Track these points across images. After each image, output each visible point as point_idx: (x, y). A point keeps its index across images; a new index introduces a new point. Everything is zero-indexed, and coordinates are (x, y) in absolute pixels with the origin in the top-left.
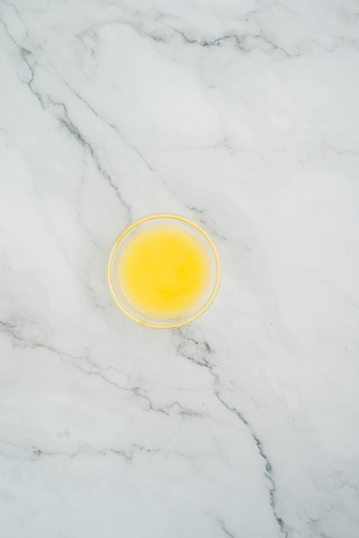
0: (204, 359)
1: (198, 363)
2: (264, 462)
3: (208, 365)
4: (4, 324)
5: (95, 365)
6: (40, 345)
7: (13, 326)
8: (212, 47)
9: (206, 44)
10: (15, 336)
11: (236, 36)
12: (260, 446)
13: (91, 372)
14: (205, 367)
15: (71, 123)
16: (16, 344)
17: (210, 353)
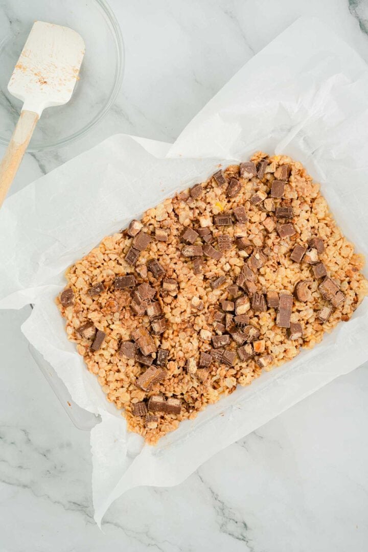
0: (242, 535)
1: (237, 538)
3: (245, 539)
4: (79, 505)
5: (153, 539)
6: (108, 523)
7: (87, 507)
10: (87, 515)
13: (149, 545)
14: (242, 541)
16: (87, 521)
17: (247, 530)
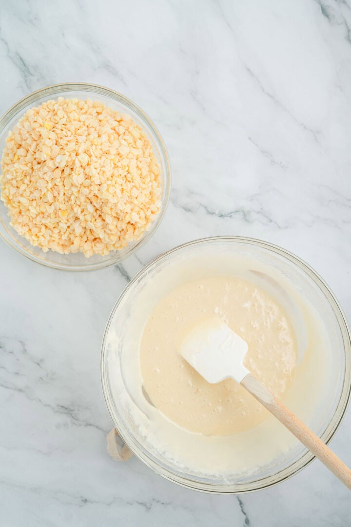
2: (244, 517)
4: (66, 408)
6: (90, 425)
7: (73, 410)
8: (226, 218)
9: (222, 216)
10: (73, 417)
11: (243, 211)
12: (242, 505)
15: (123, 269)
16: (74, 423)
